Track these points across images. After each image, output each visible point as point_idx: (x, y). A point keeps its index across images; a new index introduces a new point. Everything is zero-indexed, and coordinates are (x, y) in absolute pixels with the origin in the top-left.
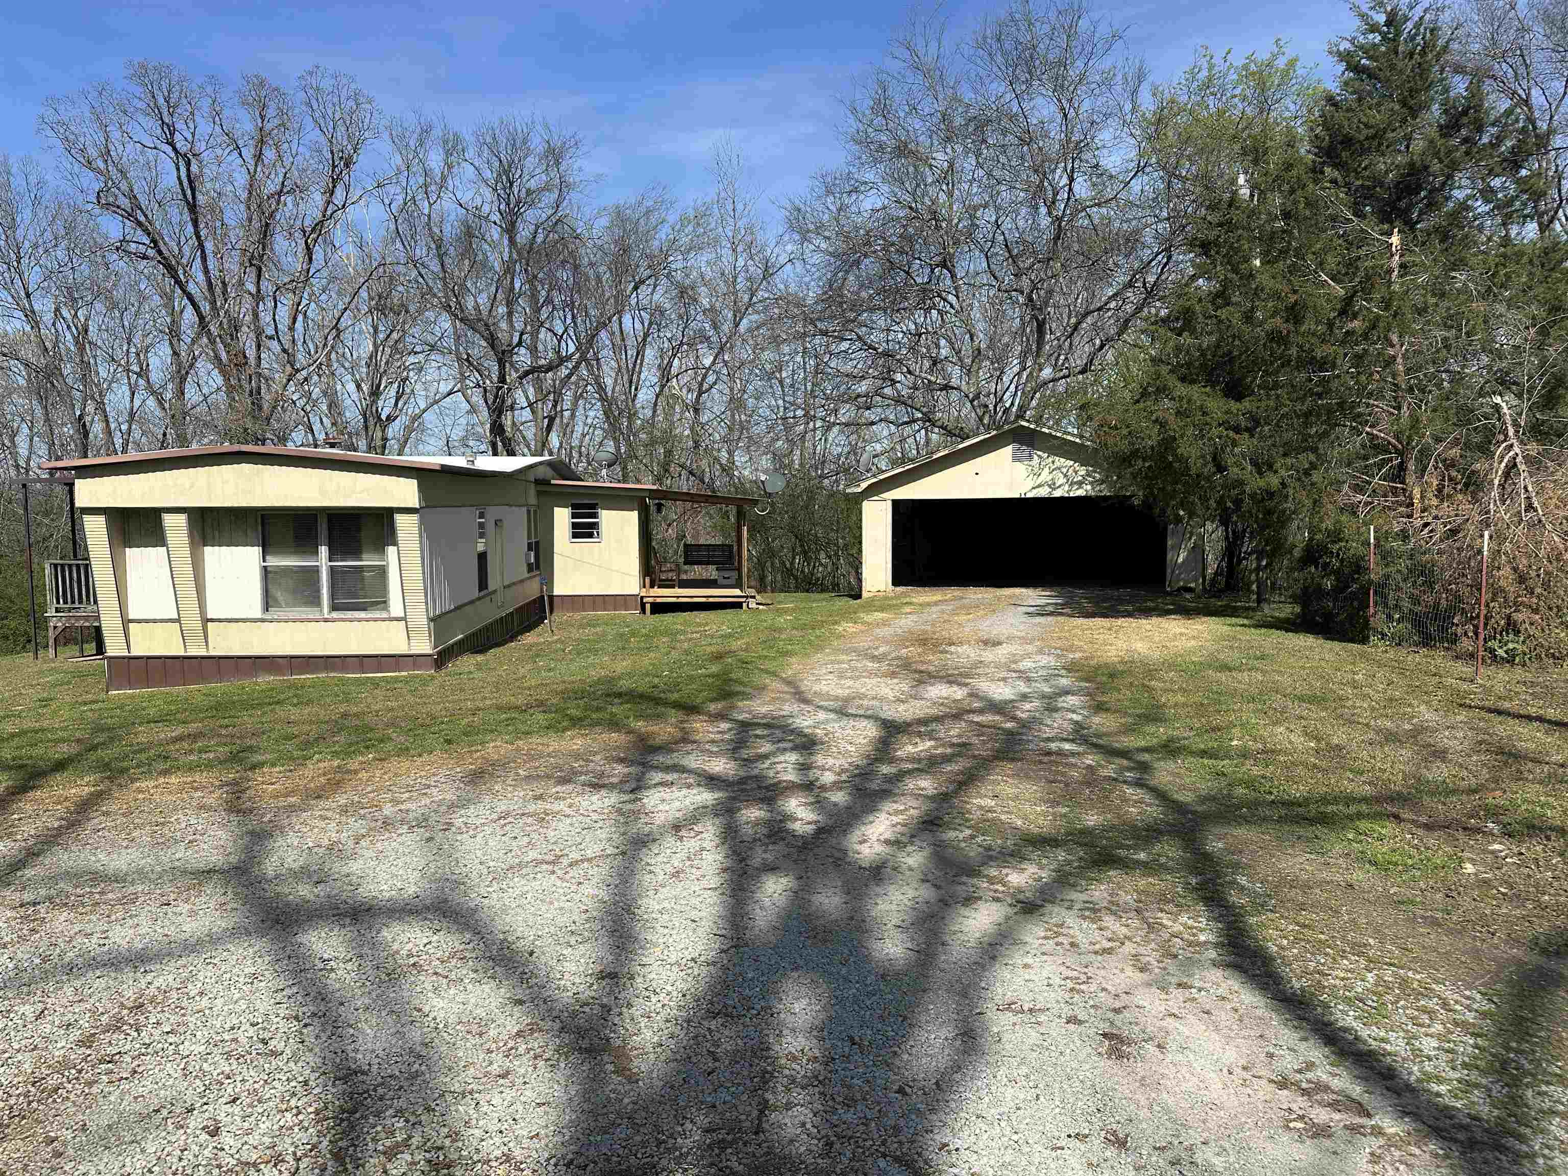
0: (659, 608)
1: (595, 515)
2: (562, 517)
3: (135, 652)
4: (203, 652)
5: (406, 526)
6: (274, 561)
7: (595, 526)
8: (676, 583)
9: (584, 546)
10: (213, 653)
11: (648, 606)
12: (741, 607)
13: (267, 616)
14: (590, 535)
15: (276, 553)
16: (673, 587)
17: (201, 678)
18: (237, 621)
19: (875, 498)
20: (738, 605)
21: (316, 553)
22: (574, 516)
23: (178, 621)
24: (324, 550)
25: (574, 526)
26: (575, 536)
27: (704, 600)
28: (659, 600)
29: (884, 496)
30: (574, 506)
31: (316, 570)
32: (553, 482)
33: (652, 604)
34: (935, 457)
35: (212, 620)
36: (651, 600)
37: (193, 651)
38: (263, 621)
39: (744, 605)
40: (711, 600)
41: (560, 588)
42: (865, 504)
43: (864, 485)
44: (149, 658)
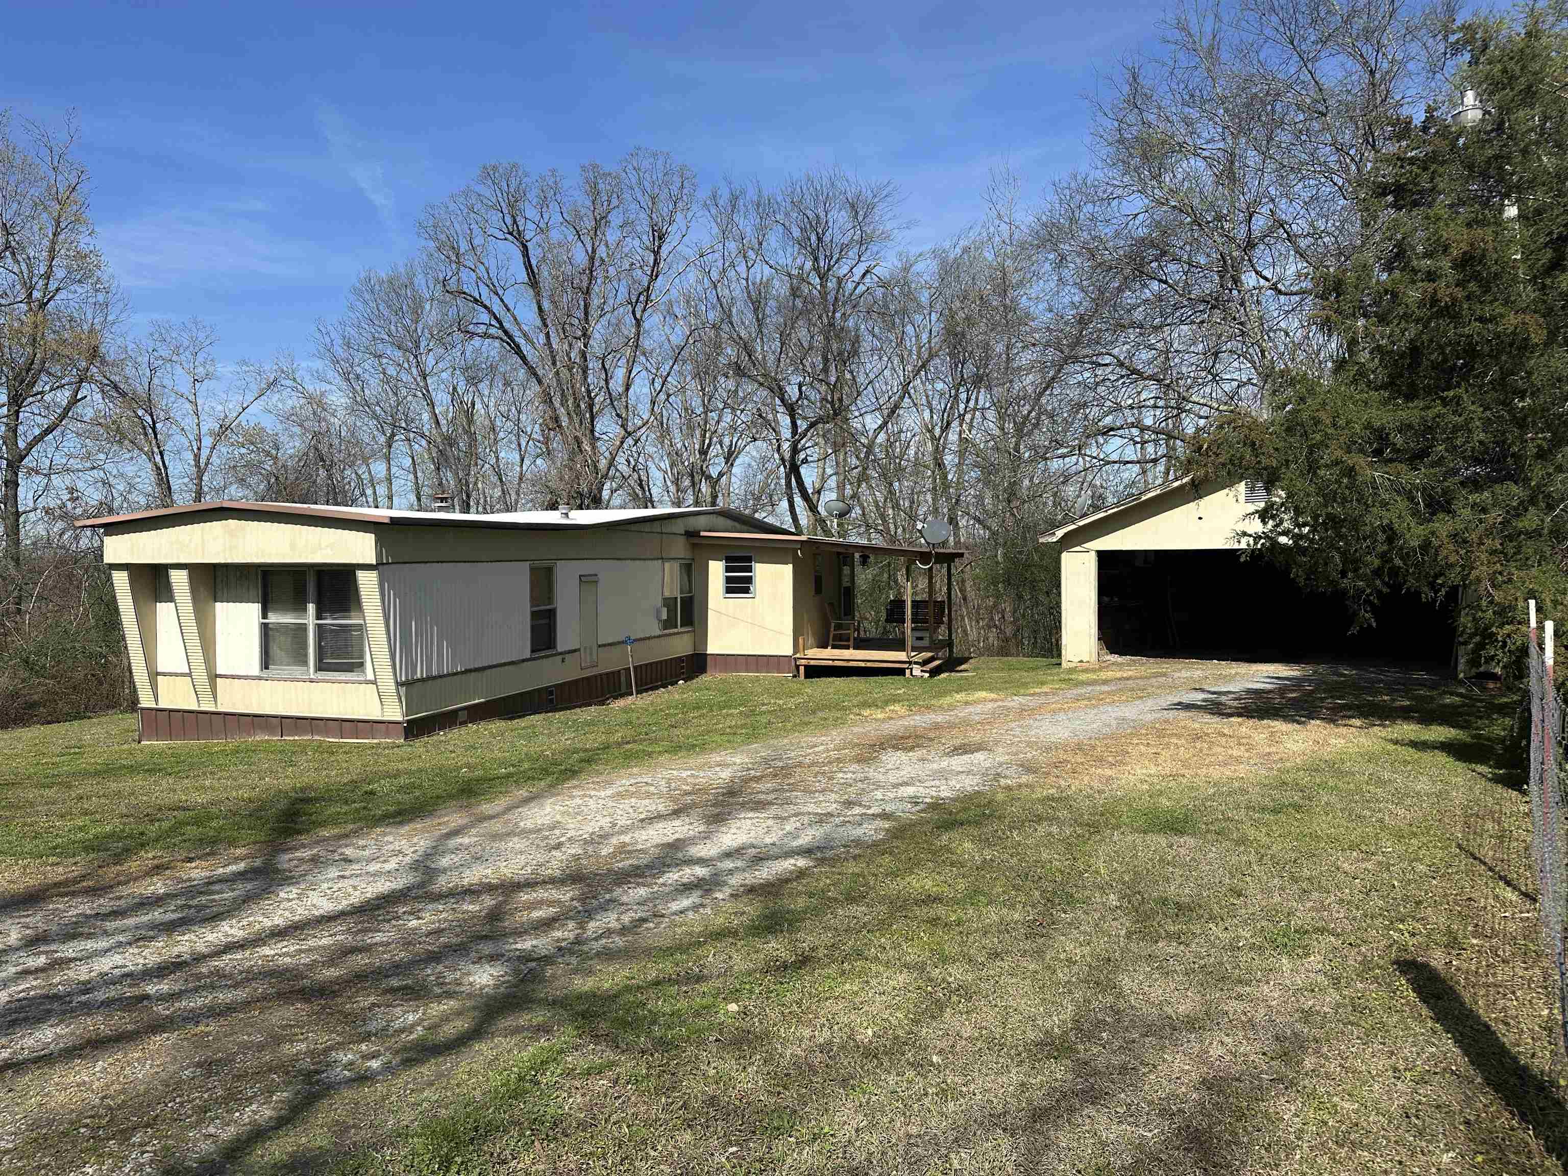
0: (815, 672)
1: (749, 569)
2: (717, 570)
3: (162, 705)
4: (213, 709)
5: (367, 582)
6: (274, 618)
7: (749, 580)
8: (851, 643)
9: (738, 602)
10: (221, 709)
11: (802, 669)
12: (904, 675)
13: (265, 674)
14: (746, 590)
15: (275, 610)
16: (847, 648)
17: (212, 733)
18: (239, 677)
19: (1078, 549)
20: (900, 672)
21: (305, 610)
22: (728, 569)
23: (190, 675)
24: (311, 608)
25: (728, 580)
26: (729, 590)
27: (862, 664)
28: (812, 663)
29: (1086, 545)
30: (728, 559)
31: (303, 628)
32: (702, 534)
33: (805, 666)
34: (1144, 498)
35: (221, 676)
36: (803, 662)
37: (205, 707)
38: (260, 678)
39: (908, 672)
40: (869, 665)
41: (713, 647)
42: (1064, 556)
43: (1060, 533)
44: (171, 711)
